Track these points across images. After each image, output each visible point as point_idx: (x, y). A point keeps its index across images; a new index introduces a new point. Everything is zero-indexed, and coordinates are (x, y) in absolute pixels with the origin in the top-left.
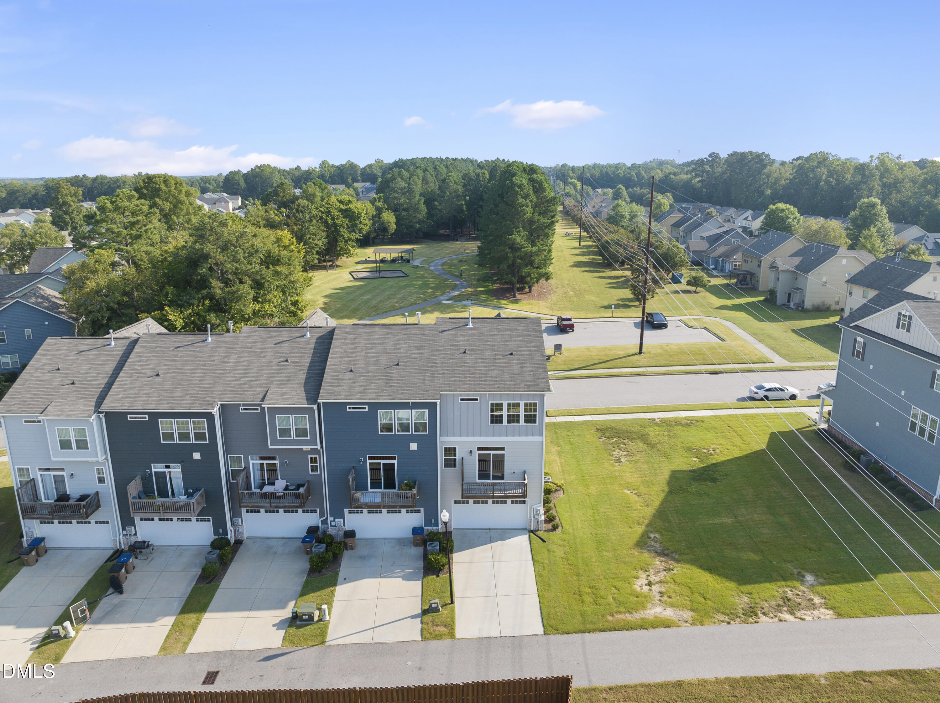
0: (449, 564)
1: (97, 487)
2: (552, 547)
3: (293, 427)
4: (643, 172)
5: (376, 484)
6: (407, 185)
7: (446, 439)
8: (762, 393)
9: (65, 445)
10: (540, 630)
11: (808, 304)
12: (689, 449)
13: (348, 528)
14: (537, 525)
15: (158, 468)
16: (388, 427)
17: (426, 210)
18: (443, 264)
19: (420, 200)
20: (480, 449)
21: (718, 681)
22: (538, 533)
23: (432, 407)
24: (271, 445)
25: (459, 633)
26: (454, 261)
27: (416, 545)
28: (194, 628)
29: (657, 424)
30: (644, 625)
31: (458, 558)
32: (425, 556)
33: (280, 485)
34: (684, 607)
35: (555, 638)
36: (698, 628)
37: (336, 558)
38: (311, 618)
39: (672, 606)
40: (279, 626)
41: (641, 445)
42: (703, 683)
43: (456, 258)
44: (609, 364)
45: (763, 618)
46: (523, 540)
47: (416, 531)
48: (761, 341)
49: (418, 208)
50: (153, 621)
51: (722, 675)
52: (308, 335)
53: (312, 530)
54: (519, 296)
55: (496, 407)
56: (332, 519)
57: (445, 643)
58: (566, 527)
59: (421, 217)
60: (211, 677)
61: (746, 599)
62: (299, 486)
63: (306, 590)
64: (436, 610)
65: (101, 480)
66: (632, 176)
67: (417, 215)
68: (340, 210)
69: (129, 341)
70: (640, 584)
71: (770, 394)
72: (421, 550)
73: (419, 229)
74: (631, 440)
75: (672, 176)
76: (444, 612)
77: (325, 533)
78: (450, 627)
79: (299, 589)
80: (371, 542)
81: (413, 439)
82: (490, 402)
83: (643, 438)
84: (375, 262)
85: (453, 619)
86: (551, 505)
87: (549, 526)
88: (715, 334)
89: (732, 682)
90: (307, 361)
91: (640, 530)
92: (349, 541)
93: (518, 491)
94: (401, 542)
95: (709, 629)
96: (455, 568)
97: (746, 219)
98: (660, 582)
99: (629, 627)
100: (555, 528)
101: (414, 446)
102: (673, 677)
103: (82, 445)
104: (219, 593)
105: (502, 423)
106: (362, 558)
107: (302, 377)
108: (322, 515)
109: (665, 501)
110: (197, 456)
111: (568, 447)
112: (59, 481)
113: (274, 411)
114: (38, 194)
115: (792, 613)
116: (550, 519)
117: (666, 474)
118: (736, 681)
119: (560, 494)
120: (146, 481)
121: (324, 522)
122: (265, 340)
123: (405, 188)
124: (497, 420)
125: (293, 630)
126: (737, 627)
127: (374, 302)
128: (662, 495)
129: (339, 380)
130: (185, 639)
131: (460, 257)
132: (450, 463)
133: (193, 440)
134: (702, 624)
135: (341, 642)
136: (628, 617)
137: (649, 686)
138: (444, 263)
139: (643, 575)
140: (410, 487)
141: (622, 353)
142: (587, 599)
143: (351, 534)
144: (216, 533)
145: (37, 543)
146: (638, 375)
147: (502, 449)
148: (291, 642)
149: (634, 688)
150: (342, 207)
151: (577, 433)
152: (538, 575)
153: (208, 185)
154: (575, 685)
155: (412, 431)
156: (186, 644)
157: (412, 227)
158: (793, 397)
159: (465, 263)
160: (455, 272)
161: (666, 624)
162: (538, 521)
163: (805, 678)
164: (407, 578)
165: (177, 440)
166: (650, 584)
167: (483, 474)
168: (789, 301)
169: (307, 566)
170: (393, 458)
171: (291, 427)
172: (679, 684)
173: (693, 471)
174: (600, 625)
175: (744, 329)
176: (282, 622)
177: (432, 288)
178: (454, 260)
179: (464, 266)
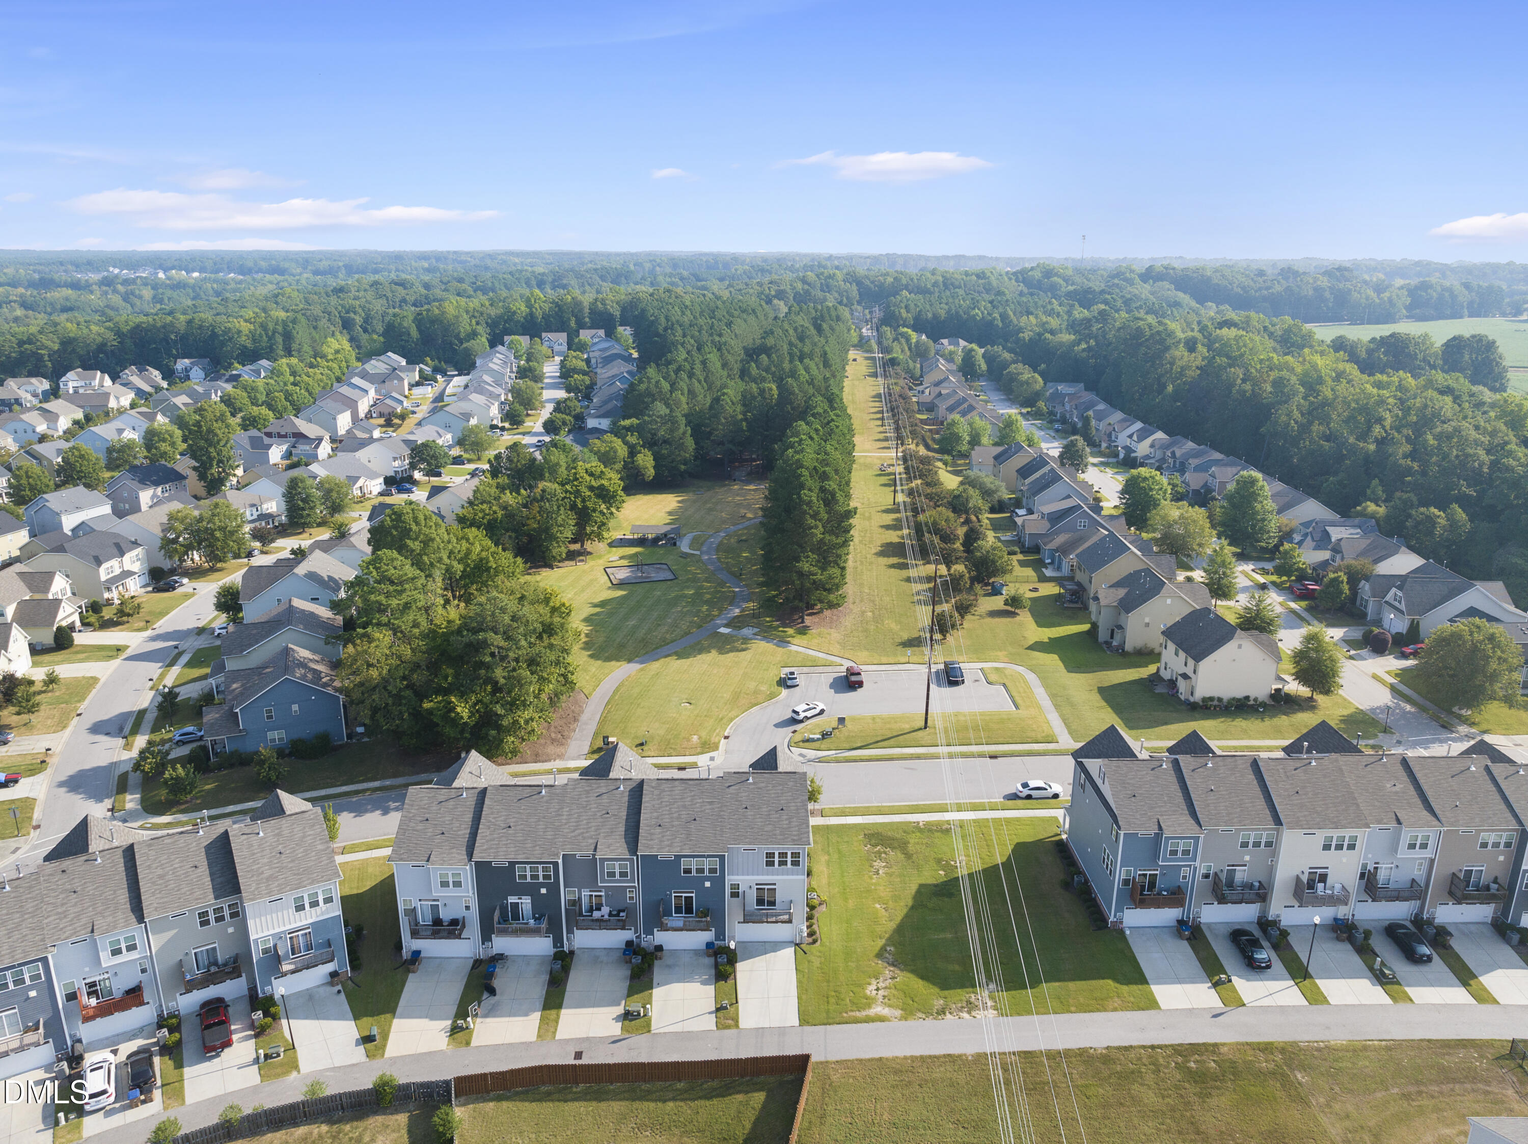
0: (735, 972)
1: (465, 913)
2: (813, 958)
3: (617, 871)
4: (1011, 313)
5: (678, 910)
6: (668, 411)
7: (732, 877)
8: (1026, 792)
9: (445, 884)
10: (797, 1023)
11: (1128, 647)
12: (939, 861)
13: (657, 943)
14: (802, 939)
15: (512, 899)
16: (688, 871)
17: (694, 445)
18: (718, 548)
19: (684, 433)
20: (757, 885)
21: (905, 1058)
22: (802, 946)
23: (722, 858)
24: (600, 883)
25: (742, 1025)
26: (732, 541)
27: (709, 956)
28: (557, 1021)
29: (920, 830)
30: (868, 1020)
31: (740, 966)
32: (716, 965)
33: (605, 910)
34: (897, 1007)
35: (807, 1029)
36: (903, 1022)
37: (651, 967)
38: (639, 1014)
39: (889, 1006)
40: (617, 1019)
41: (899, 854)
42: (895, 1059)
43: (735, 533)
44: (891, 742)
45: (948, 1016)
46: (789, 952)
47: (709, 945)
48: (1057, 707)
49: (683, 444)
50: (526, 1015)
51: (908, 1054)
52: (622, 788)
53: (629, 944)
54: (808, 620)
55: (770, 855)
56: (644, 936)
57: (733, 1031)
58: (824, 940)
59: (687, 456)
60: (578, 1055)
61: (942, 1002)
62: (620, 911)
63: (631, 992)
64: (726, 1008)
65: (467, 908)
66: (994, 319)
68: (591, 488)
69: (477, 791)
70: (870, 990)
71: (1033, 793)
72: (712, 960)
73: (684, 471)
74: (893, 848)
75: (1048, 336)
76: (731, 1010)
77: (639, 945)
78: (736, 1020)
79: (626, 992)
80: (674, 952)
81: (707, 879)
82: (765, 851)
83: (902, 846)
84: (633, 542)
85: (737, 1014)
86: (814, 921)
87: (810, 940)
88: (1011, 697)
89: (913, 1058)
90: (624, 814)
91: (881, 943)
92: (659, 954)
93: (786, 917)
94: (696, 952)
95: (911, 1023)
96: (739, 975)
97: (1130, 436)
98: (886, 988)
99: (857, 1021)
100: (815, 942)
101: (708, 884)
102: (877, 1056)
103: (457, 884)
104: (567, 995)
105: (774, 866)
106: (669, 966)
107: (622, 829)
108: (636, 932)
109: (907, 916)
110: (543, 891)
111: (836, 856)
112: (435, 908)
113: (603, 860)
114: (106, 344)
115: (969, 1012)
116: (811, 934)
117: (914, 888)
118: (916, 1057)
119: (823, 908)
120: (504, 909)
121: (638, 937)
122: (588, 792)
124: (770, 864)
125: (627, 1022)
126: (930, 1022)
127: (641, 633)
128: (905, 911)
129: (652, 834)
130: (552, 1030)
131: (740, 529)
132: (735, 895)
133: (541, 880)
134: (906, 1019)
135: (662, 1031)
136: (858, 1014)
137: (861, 1060)
138: (720, 544)
139: (874, 982)
140: (706, 916)
141: (907, 727)
142: (832, 1000)
143: (659, 948)
144: (555, 946)
145: (416, 954)
146: (918, 757)
147: (775, 885)
148: (628, 1031)
149: (852, 1061)
150: (594, 483)
151: (846, 839)
152: (799, 982)
153: (352, 315)
154: (813, 1059)
155: (706, 873)
156: (554, 1033)
157: (675, 468)
158: (1056, 796)
159: (746, 545)
160: (734, 566)
161: (881, 1019)
162: (802, 936)
163: (960, 1056)
164: (704, 983)
165: (529, 880)
166: (877, 989)
167: (760, 902)
168: (1112, 637)
169: (629, 973)
170: (692, 893)
172: (880, 1059)
173: (936, 886)
174: (837, 1020)
175: (1046, 686)
176: (618, 1017)
177: (707, 602)
178: (731, 537)
179: (744, 552)
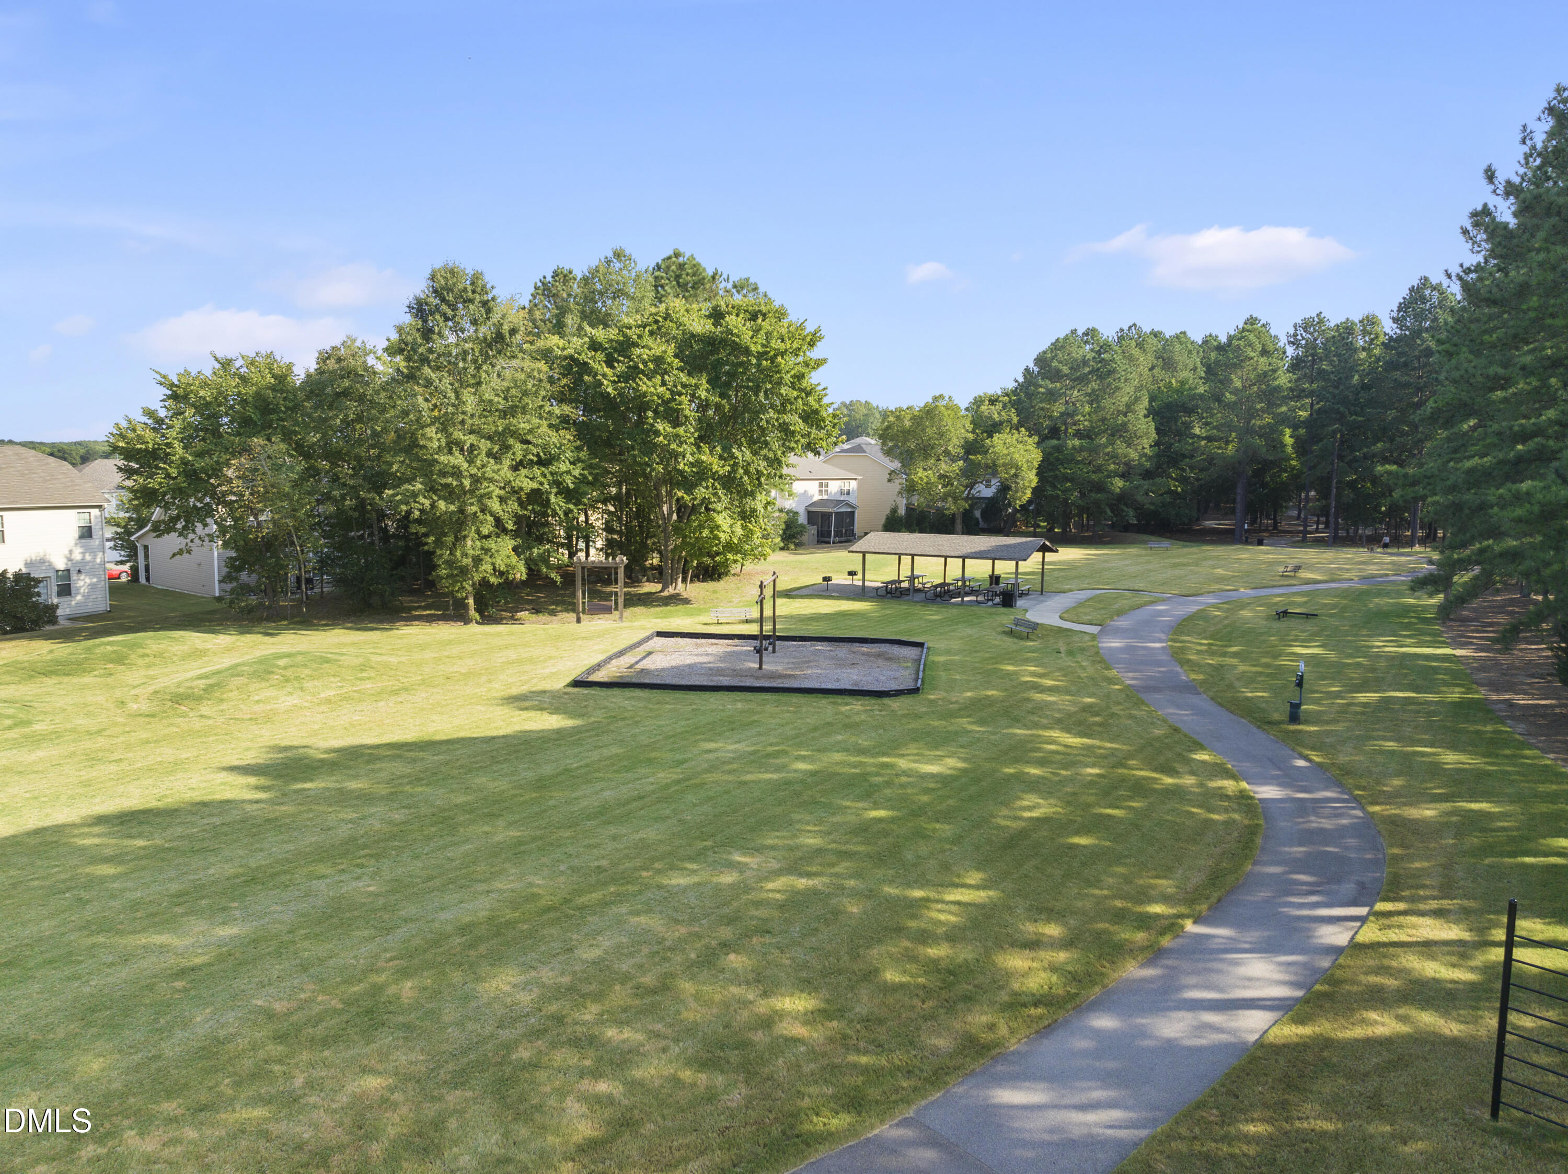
17: (1154, 435)
18: (1183, 626)
26: (1246, 613)
43: (1258, 601)
49: (1124, 425)
59: (1134, 455)
67: (1121, 447)
73: (1123, 498)
84: (862, 593)
123: (1085, 362)
131: (1278, 597)
138: (1191, 618)
157: (1100, 487)
159: (1311, 626)
160: (1250, 681)
178: (1243, 606)
179: (1305, 643)
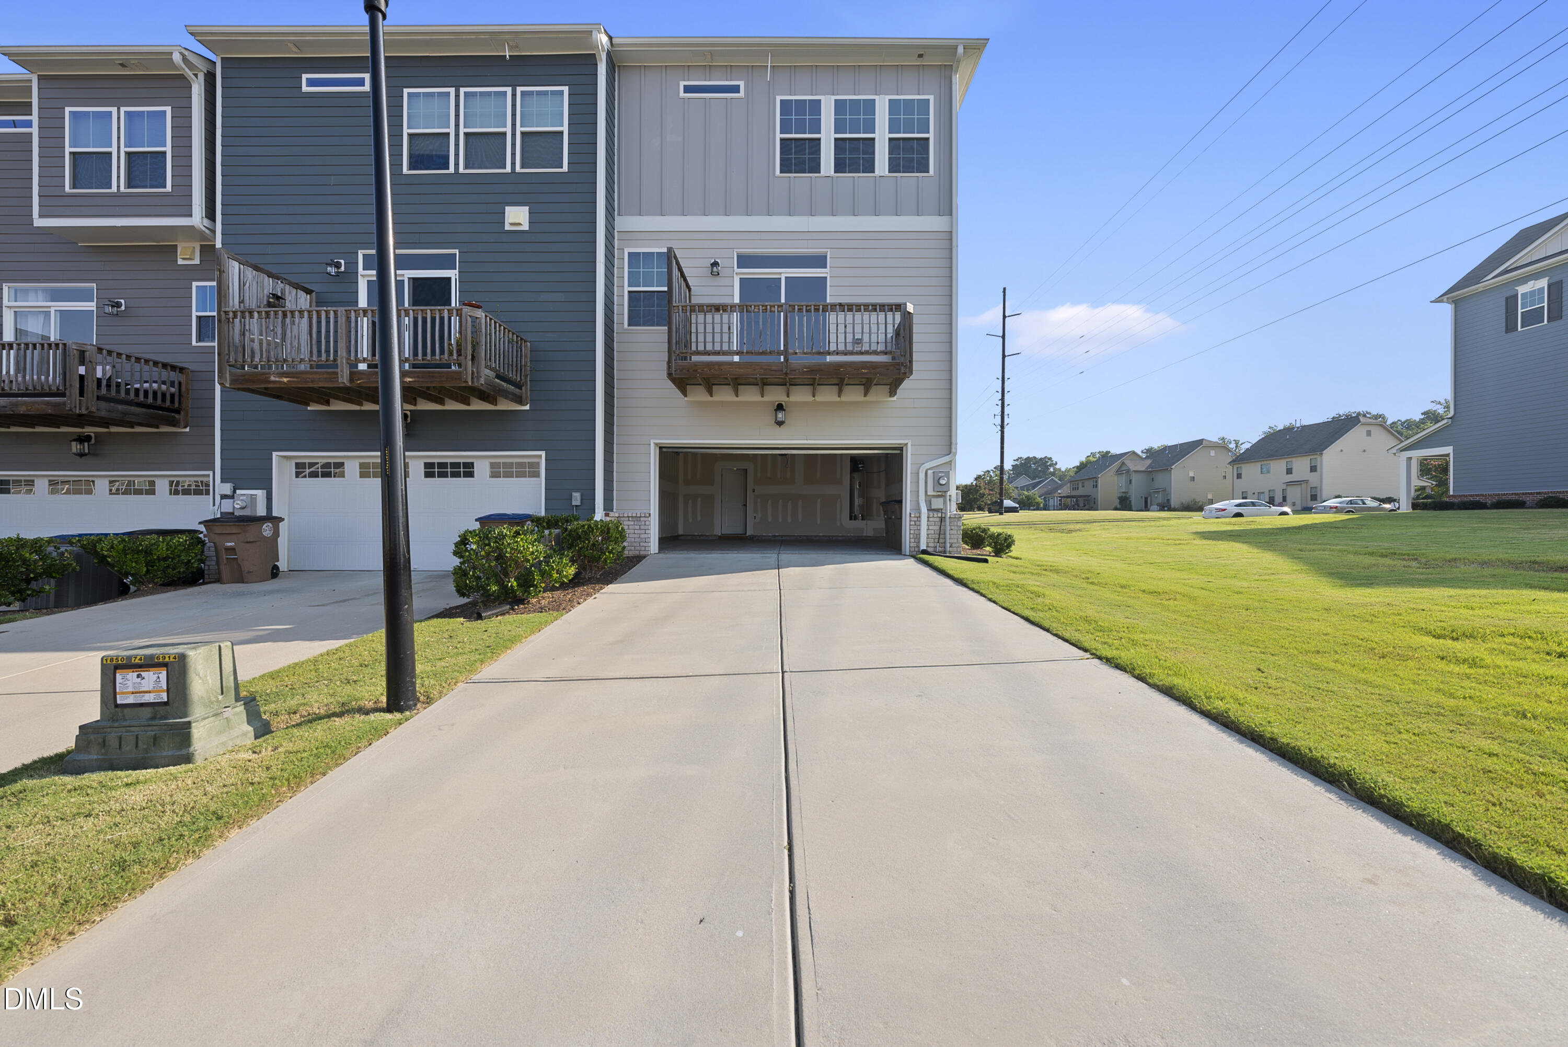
3: (118, 149)
14: (941, 534)
20: (745, 261)
24: (41, 216)
55: (799, 113)
56: (227, 488)
81: (517, 189)
82: (778, 99)
101: (517, 218)
105: (818, 170)
124: (800, 157)
147: (819, 261)
162: (942, 519)
170: (446, 262)
171: (114, 150)
